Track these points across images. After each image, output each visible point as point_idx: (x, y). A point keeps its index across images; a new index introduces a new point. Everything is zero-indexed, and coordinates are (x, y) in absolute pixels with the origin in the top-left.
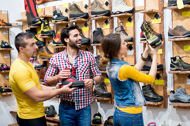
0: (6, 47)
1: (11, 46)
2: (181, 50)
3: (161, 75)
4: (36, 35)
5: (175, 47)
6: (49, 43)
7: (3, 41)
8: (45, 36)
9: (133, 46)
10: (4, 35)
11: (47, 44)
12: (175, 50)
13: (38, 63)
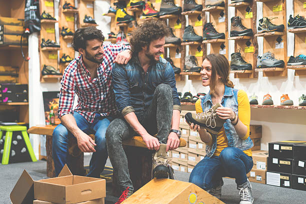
0: (89, 22)
1: (96, 22)
2: (271, 12)
3: (251, 41)
4: (125, 9)
5: (265, 10)
6: (139, 17)
7: (86, 16)
8: (134, 8)
9: (224, 12)
10: (88, 8)
11: (137, 18)
12: (265, 12)
13: (127, 41)
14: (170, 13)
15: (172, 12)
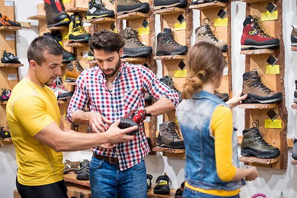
3: (276, 111)
4: (60, 42)
6: (82, 55)
7: (5, 52)
8: (76, 44)
9: (226, 60)
10: (7, 41)
11: (79, 57)
13: (64, 88)
14: (135, 55)
15: (138, 54)
